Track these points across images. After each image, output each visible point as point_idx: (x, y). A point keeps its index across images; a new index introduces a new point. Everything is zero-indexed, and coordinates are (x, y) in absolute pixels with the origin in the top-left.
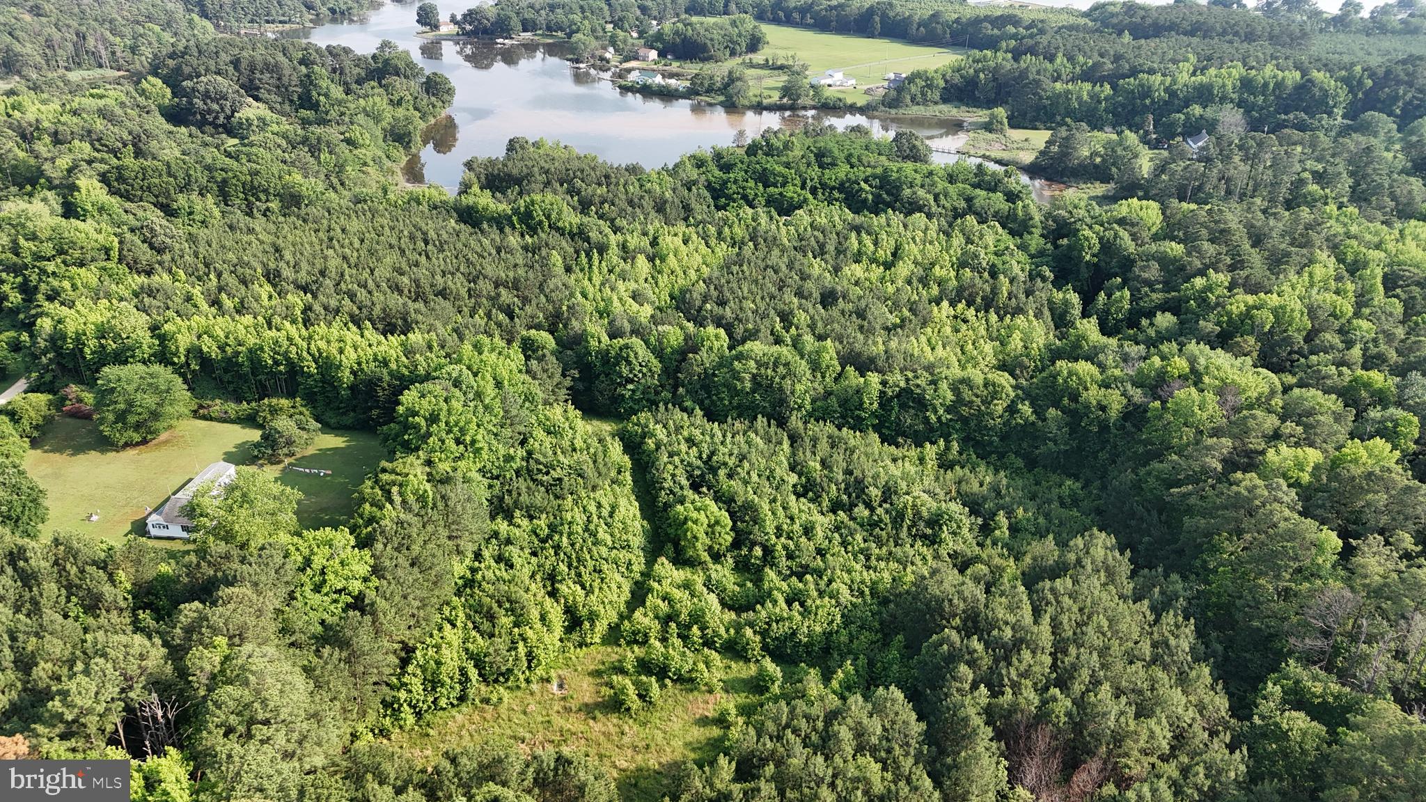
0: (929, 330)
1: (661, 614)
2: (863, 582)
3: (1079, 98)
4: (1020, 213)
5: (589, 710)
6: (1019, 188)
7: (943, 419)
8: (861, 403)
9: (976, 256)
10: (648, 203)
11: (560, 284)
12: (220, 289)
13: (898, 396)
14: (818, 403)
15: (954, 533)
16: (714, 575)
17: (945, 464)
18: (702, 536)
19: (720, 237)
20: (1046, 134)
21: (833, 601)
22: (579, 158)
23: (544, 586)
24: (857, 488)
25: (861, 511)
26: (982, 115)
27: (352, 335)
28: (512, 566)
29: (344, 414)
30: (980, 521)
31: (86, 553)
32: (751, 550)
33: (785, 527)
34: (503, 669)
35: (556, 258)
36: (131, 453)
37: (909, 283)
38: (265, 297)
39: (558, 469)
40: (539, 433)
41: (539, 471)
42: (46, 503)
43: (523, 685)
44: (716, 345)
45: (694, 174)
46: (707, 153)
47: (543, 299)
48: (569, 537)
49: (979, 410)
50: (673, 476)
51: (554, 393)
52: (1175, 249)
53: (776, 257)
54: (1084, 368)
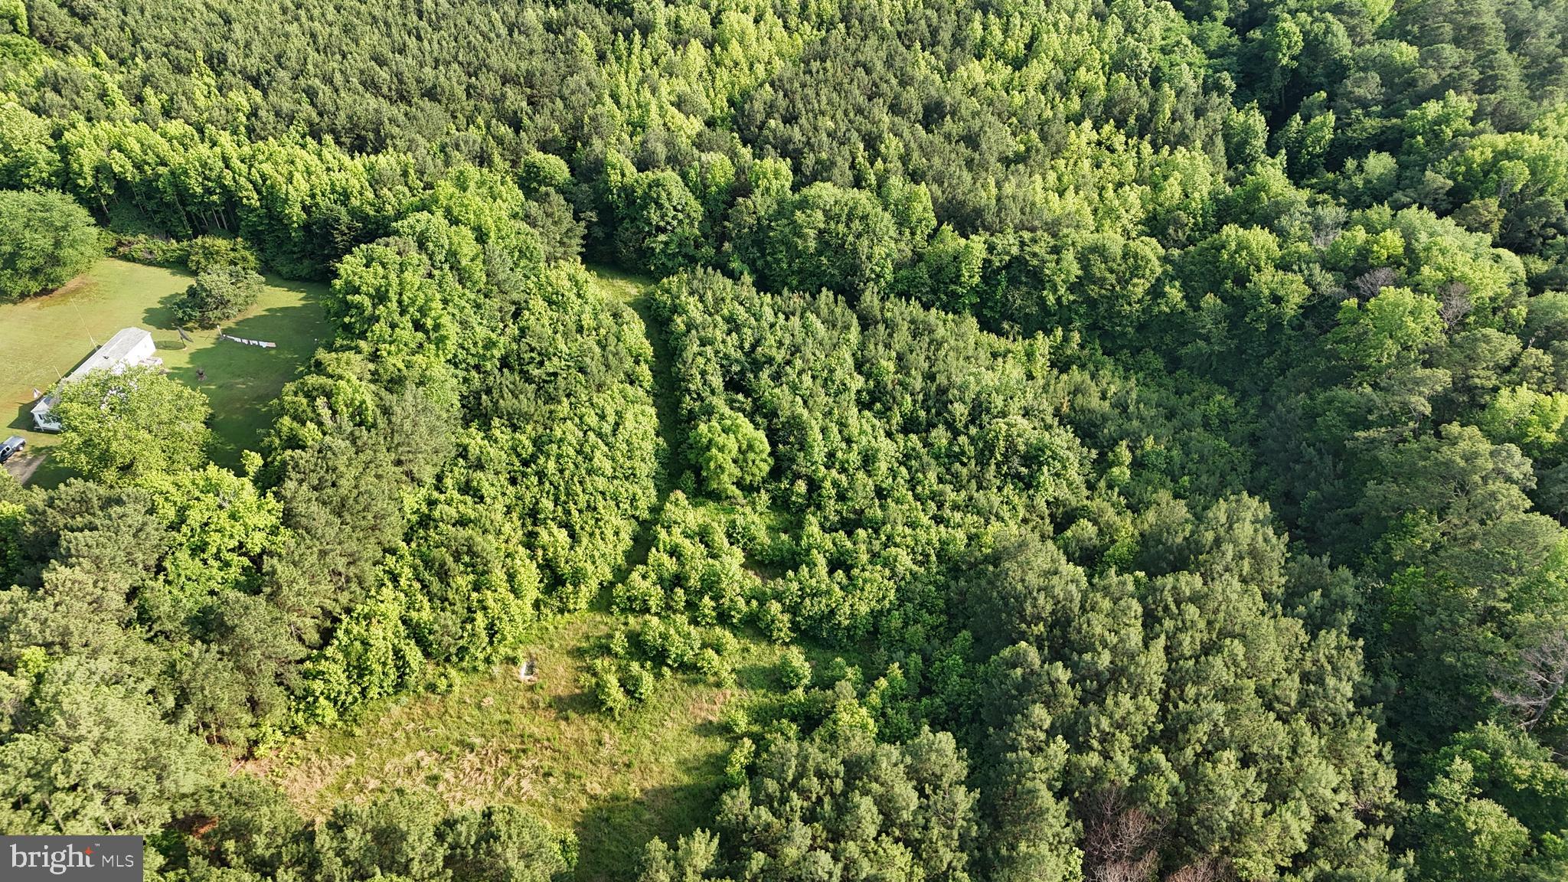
0: (1061, 163)
1: (666, 575)
2: (929, 542)
5: (562, 706)
7: (1065, 301)
8: (959, 276)
9: (1136, 55)
11: (584, 80)
12: (146, 80)
13: (1008, 266)
14: (903, 273)
15: (1058, 476)
16: (739, 517)
17: (1060, 363)
18: (729, 465)
19: (803, 14)
21: (887, 572)
24: (938, 400)
25: (940, 436)
27: (307, 154)
28: (480, 500)
29: (300, 260)
30: (1094, 454)
32: (792, 483)
33: (839, 454)
34: (453, 649)
35: (586, 42)
36: (31, 305)
37: (1044, 89)
38: (202, 92)
39: (555, 360)
40: (538, 304)
41: (532, 360)
43: (482, 667)
44: (775, 185)
47: (559, 103)
48: (557, 462)
49: (1112, 291)
50: (703, 373)
51: (562, 243)
52: (1405, 52)
53: (872, 52)
54: (1260, 238)
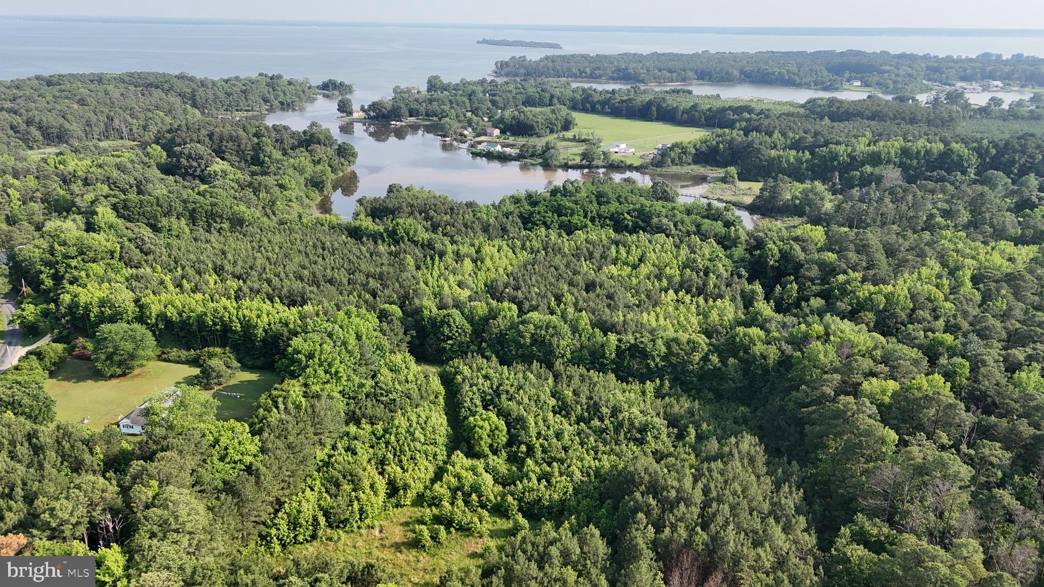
0: (658, 309)
1: (452, 486)
2: (590, 467)
3: (788, 161)
4: (733, 235)
5: (397, 547)
6: (733, 218)
7: (659, 365)
8: (604, 353)
9: (695, 261)
10: (477, 226)
11: (409, 276)
12: (183, 277)
13: (629, 349)
14: (576, 354)
15: (656, 438)
16: (491, 462)
17: (659, 394)
18: (485, 437)
19: (523, 247)
20: (760, 185)
21: (569, 479)
22: (435, 197)
23: (377, 468)
24: (594, 409)
25: (596, 423)
26: (720, 172)
27: (267, 306)
28: (356, 454)
29: (258, 358)
30: (676, 431)
31: (77, 435)
32: (518, 448)
33: (543, 432)
34: (342, 518)
35: (410, 261)
36: (114, 382)
37: (649, 279)
38: (212, 282)
39: (394, 394)
40: (385, 371)
41: (382, 394)
42: (54, 409)
43: (356, 530)
44: (509, 314)
45: (512, 208)
46: (522, 194)
47: (397, 285)
48: (396, 436)
49: (683, 359)
50: (472, 399)
51: (398, 345)
52: (831, 257)
53: (558, 260)
54: (754, 331)
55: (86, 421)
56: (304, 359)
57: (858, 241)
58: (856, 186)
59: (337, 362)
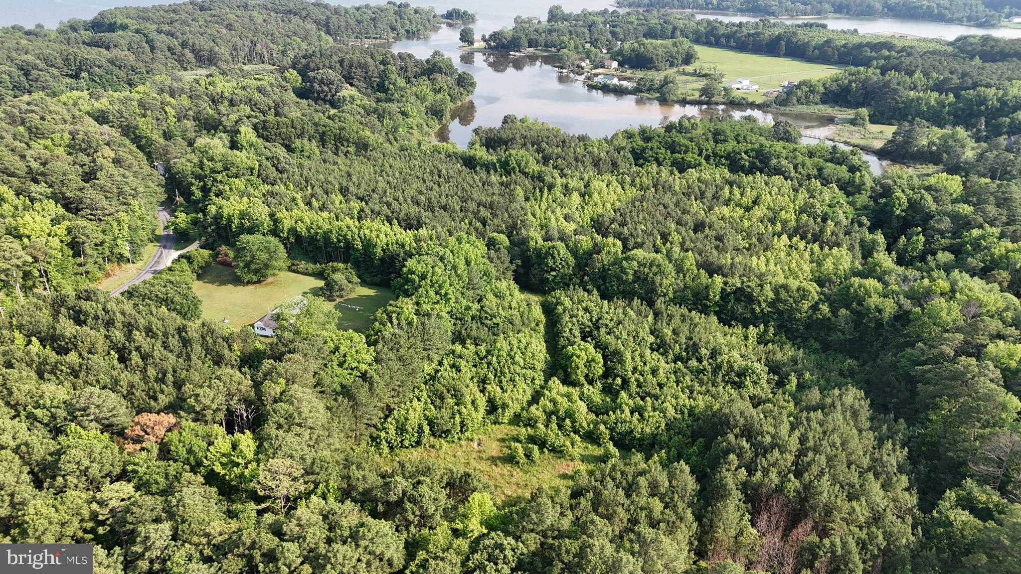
0: (769, 254)
1: (547, 410)
2: (684, 406)
3: (928, 103)
4: (857, 181)
5: (493, 460)
6: (860, 163)
7: (765, 311)
8: (708, 295)
9: (813, 206)
10: (588, 160)
11: (518, 207)
12: (312, 196)
13: (735, 292)
14: (678, 293)
15: (755, 383)
16: (586, 391)
17: (762, 340)
18: (581, 366)
19: (633, 183)
20: (894, 129)
21: (662, 415)
22: (548, 130)
23: (478, 386)
24: (693, 349)
25: (694, 363)
26: (850, 114)
27: (386, 228)
28: (460, 371)
29: (376, 275)
30: (776, 377)
31: (219, 332)
32: (614, 380)
33: (639, 367)
34: (445, 428)
35: (520, 192)
36: (251, 287)
37: (762, 222)
38: (337, 202)
39: (498, 318)
40: (490, 296)
41: (486, 318)
42: (200, 308)
43: (456, 441)
44: (613, 250)
45: (624, 143)
46: (636, 129)
47: (506, 215)
48: (497, 358)
49: (791, 307)
50: (571, 330)
51: (504, 273)
52: (966, 209)
53: (668, 199)
54: (871, 283)
55: (226, 321)
56: (417, 279)
57: (1000, 194)
58: (1004, 133)
59: (447, 284)
